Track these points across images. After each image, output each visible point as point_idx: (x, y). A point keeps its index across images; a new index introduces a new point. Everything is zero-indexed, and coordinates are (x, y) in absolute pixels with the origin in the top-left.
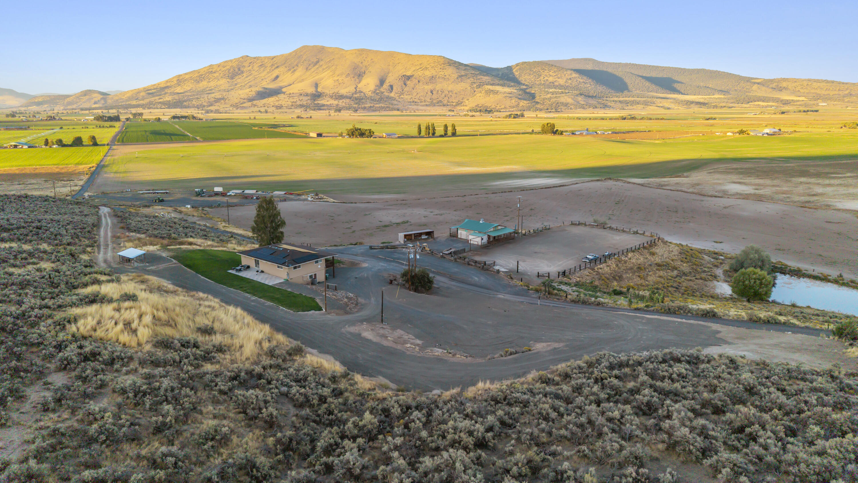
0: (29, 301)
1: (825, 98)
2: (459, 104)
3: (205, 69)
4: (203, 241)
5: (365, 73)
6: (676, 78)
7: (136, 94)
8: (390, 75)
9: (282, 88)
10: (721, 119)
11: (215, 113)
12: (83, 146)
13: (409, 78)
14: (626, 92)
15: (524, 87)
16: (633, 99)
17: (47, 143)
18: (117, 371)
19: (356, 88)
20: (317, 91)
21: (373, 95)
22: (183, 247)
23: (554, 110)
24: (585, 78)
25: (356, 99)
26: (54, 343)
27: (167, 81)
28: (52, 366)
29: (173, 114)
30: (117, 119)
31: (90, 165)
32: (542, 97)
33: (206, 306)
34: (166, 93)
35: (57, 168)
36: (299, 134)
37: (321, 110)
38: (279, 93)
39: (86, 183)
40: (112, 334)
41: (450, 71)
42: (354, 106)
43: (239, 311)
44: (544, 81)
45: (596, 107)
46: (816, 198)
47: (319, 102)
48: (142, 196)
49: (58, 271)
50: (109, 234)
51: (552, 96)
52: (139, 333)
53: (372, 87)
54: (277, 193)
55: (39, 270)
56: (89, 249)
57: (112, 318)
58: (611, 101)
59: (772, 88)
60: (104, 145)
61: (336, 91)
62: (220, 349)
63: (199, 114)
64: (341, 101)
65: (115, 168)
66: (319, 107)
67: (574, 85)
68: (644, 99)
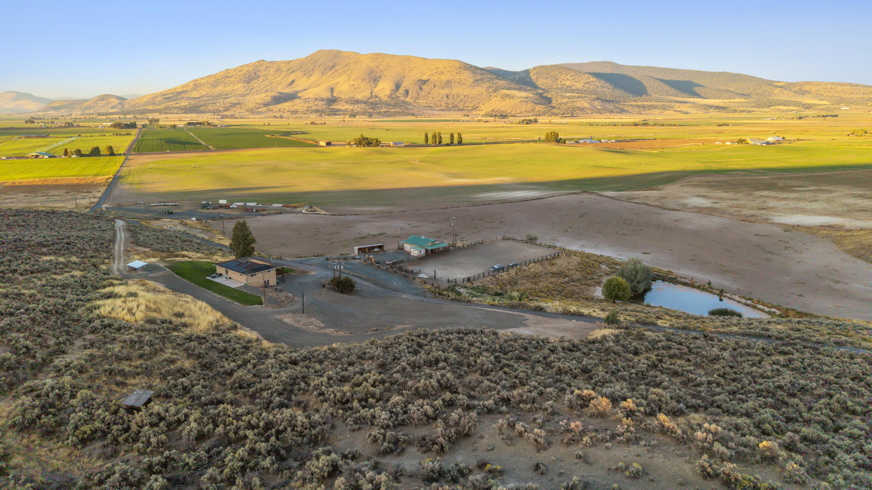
0: (70, 297)
1: (849, 102)
2: (475, 108)
3: (221, 74)
4: (194, 254)
5: (380, 77)
6: (696, 81)
7: (153, 100)
8: (406, 79)
9: (297, 92)
10: (734, 125)
11: (230, 118)
12: (100, 155)
13: (425, 82)
14: (644, 96)
15: (541, 91)
16: (650, 103)
17: (66, 153)
18: (122, 334)
19: (371, 93)
20: (332, 96)
21: (388, 100)
22: (177, 259)
23: (569, 115)
24: (603, 82)
25: (372, 104)
26: (87, 319)
27: (184, 86)
28: (86, 331)
29: (188, 120)
30: (133, 126)
31: (107, 177)
32: (559, 101)
33: (183, 301)
34: (182, 98)
35: (76, 179)
36: (310, 142)
37: (335, 115)
38: (295, 98)
39: (104, 194)
40: (120, 315)
41: (466, 76)
42: (370, 110)
43: (204, 304)
44: (561, 85)
45: (613, 112)
46: (763, 212)
47: (334, 107)
48: (154, 208)
49: (85, 277)
50: (122, 248)
51: (568, 100)
52: (136, 315)
53: (388, 92)
54: (275, 205)
55: (72, 276)
56: (106, 261)
57: (120, 306)
58: (628, 106)
59: (795, 92)
60: (120, 155)
61: (351, 95)
62: (185, 325)
63: (215, 120)
64: (356, 106)
65: (130, 179)
66: (334, 113)
67: (591, 89)
68: (662, 103)
